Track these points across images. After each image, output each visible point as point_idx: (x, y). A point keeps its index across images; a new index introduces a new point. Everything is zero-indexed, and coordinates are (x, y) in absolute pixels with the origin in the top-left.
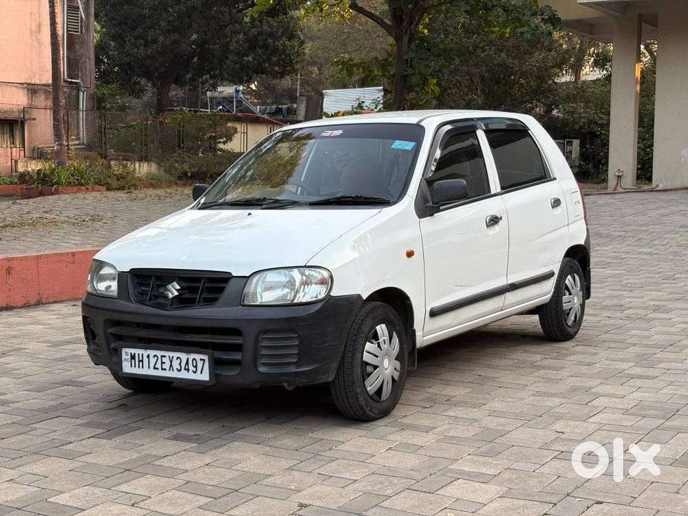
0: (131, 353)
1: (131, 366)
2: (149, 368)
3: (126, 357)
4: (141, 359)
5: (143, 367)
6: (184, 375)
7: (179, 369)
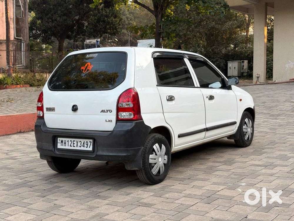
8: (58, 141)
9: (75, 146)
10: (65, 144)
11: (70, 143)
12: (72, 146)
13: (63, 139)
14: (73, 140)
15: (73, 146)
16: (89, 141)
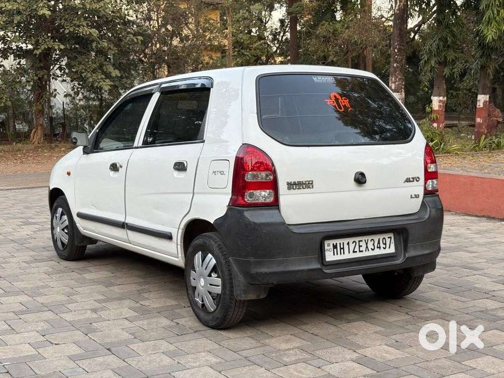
8: (326, 247)
9: (362, 251)
10: (342, 250)
11: (352, 246)
12: (356, 252)
13: (338, 242)
14: (357, 239)
15: (358, 251)
16: (386, 236)
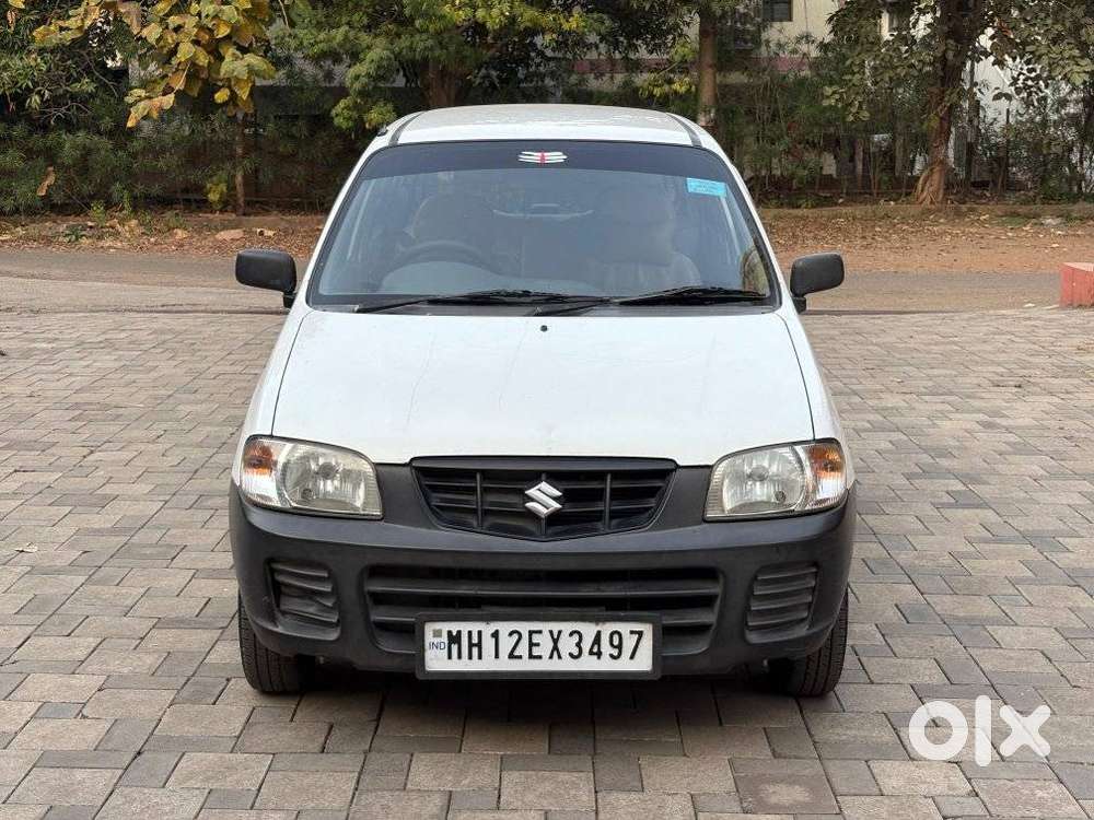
0: (450, 633)
1: (450, 657)
2: (497, 656)
3: (436, 640)
4: (475, 641)
5: (480, 657)
6: (588, 664)
7: (576, 653)
